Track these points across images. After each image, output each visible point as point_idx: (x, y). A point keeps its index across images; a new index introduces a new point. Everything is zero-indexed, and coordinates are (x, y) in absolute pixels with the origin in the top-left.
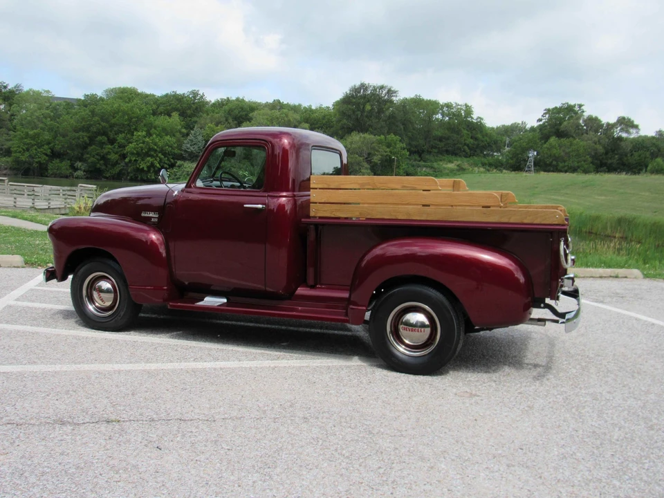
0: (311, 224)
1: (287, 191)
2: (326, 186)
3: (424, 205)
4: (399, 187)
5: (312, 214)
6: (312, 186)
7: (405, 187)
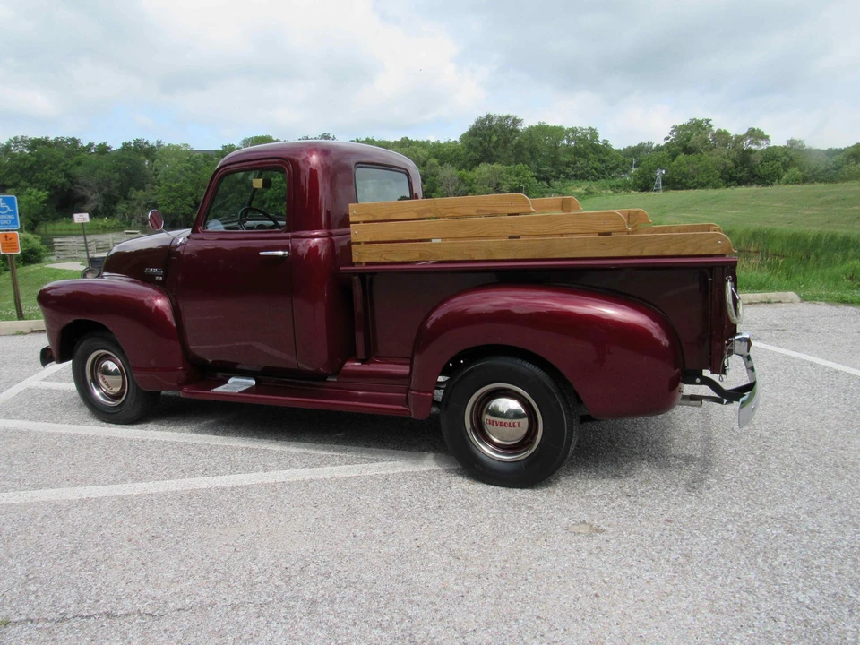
0: (355, 274)
1: (319, 228)
2: (371, 219)
3: (511, 237)
4: (472, 211)
5: (355, 259)
6: (352, 219)
7: (481, 211)
